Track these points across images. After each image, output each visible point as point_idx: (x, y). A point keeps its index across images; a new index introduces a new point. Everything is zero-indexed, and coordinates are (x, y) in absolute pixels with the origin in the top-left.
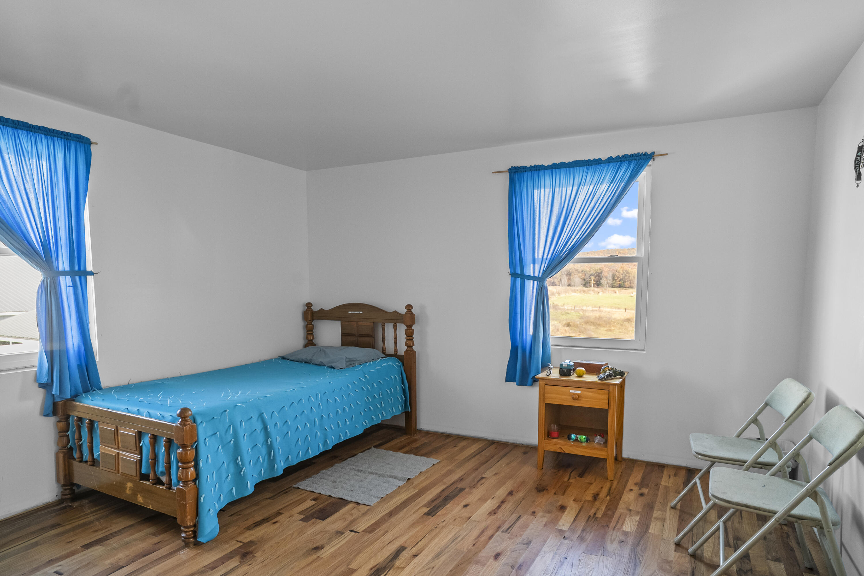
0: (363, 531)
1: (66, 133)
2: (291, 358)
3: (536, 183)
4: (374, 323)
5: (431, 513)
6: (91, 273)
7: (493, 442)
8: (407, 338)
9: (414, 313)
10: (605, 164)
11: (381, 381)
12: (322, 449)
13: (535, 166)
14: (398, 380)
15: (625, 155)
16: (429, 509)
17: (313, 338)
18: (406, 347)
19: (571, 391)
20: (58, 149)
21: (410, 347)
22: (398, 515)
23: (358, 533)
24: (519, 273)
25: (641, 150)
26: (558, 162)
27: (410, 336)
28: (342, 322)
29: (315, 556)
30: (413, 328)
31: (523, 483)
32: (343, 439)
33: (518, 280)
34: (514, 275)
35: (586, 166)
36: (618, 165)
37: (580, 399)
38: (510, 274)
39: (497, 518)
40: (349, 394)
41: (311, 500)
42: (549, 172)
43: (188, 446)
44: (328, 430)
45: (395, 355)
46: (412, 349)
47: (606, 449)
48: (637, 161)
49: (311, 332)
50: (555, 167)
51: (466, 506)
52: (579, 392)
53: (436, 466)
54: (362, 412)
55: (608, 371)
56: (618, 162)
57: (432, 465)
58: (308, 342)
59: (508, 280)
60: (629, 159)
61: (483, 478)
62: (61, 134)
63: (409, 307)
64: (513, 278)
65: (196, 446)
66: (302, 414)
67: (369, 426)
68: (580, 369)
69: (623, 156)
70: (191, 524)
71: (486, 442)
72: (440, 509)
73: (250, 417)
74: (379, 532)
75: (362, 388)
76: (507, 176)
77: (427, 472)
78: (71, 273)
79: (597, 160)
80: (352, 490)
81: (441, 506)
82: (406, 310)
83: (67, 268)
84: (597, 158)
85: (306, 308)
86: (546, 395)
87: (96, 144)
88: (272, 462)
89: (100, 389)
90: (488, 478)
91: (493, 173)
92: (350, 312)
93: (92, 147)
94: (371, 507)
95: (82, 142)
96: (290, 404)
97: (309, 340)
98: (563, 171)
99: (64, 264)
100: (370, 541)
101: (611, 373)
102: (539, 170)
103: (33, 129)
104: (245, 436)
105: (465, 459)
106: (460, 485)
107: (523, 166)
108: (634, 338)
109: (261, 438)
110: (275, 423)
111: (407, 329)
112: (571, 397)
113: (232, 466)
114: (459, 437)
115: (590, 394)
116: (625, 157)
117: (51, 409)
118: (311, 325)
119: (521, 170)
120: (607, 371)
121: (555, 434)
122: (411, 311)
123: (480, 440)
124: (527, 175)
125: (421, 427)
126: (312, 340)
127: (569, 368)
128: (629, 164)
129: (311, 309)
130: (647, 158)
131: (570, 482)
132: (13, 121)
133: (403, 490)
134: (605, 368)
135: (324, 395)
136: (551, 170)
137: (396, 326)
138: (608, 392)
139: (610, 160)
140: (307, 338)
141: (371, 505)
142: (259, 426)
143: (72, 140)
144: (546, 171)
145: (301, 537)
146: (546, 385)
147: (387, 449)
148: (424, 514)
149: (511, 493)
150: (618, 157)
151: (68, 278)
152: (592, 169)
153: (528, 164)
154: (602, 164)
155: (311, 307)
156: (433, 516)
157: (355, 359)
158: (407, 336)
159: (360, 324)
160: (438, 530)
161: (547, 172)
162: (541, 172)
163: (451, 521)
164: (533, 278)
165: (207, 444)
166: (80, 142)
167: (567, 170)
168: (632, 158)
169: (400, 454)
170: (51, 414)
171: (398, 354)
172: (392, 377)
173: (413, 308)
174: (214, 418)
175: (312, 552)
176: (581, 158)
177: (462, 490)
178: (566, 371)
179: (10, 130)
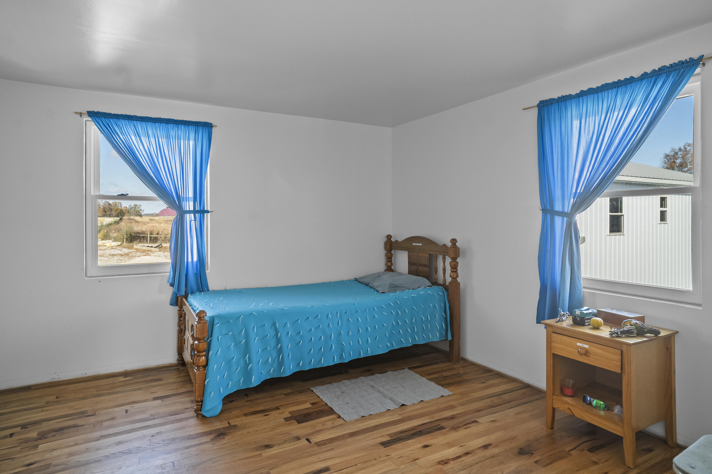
0: (315, 443)
1: (197, 122)
2: (360, 281)
3: (563, 114)
4: (429, 254)
5: (385, 444)
6: (208, 212)
7: (528, 386)
8: (452, 270)
9: (458, 246)
10: (637, 82)
11: (415, 308)
12: (337, 361)
13: (563, 97)
14: (438, 309)
15: (661, 67)
16: (390, 439)
17: (392, 265)
18: (451, 279)
19: (579, 344)
20: (191, 134)
21: (454, 279)
22: (357, 437)
23: (310, 443)
24: (549, 209)
25: (684, 57)
26: (585, 89)
27: (454, 268)
28: (408, 251)
29: (259, 453)
30: (457, 260)
31: (513, 439)
32: (362, 356)
33: (549, 216)
34: (544, 211)
35: (615, 88)
36: (653, 81)
37: (588, 354)
38: (541, 210)
39: (443, 468)
40: (374, 315)
41: (310, 404)
42: (576, 101)
43: (201, 340)
44: (345, 345)
45: (444, 285)
46: (457, 280)
47: (622, 424)
48: (678, 71)
49: (390, 260)
50: (582, 94)
51: (426, 446)
52: (587, 346)
53: (444, 398)
54: (387, 334)
55: (629, 326)
56: (653, 77)
57: (439, 397)
58: (387, 268)
59: (539, 215)
60: (666, 71)
61: (475, 422)
62: (194, 123)
63: (454, 241)
64: (544, 214)
65: (211, 339)
66: (317, 328)
67: (396, 347)
68: (597, 320)
69: (660, 69)
70: (198, 399)
71: (521, 385)
72: (400, 442)
73: (264, 324)
74: (325, 447)
75: (391, 312)
76: (535, 111)
77: (428, 402)
78: (195, 212)
79: (628, 79)
80: (348, 403)
81: (403, 440)
82: (451, 244)
83: (192, 209)
84: (628, 77)
85: (387, 239)
86: (552, 344)
87: (216, 126)
88: (281, 364)
89: (208, 290)
90: (481, 423)
91: (524, 109)
92: (413, 244)
93: (214, 130)
94: (346, 422)
95: (207, 127)
96: (306, 318)
97: (388, 266)
98: (590, 98)
99: (189, 206)
100: (310, 453)
101: (632, 330)
102: (566, 100)
103: (177, 123)
104: (256, 339)
105: (478, 397)
106: (443, 424)
107: (551, 99)
108: (691, 289)
109: (273, 343)
110: (287, 332)
111: (451, 262)
112: (577, 351)
113: (242, 361)
114: (498, 374)
115: (599, 351)
116: (662, 70)
117: (174, 300)
118: (390, 254)
119: (548, 103)
120: (627, 326)
121: (569, 392)
122: (455, 245)
123: (516, 382)
124: (554, 108)
125: (467, 357)
126: (391, 266)
127: (582, 316)
128: (668, 76)
129: (391, 240)
130: (692, 65)
131: (570, 453)
132: (166, 119)
133: (389, 414)
134: (626, 322)
135: (345, 314)
136: (578, 98)
137: (445, 258)
138: (619, 352)
139: (645, 76)
140: (386, 265)
141: (347, 421)
142: (270, 333)
143: (201, 126)
144: (573, 100)
145: (269, 433)
146: (553, 332)
147: (416, 373)
148: (380, 443)
149: (486, 447)
150: (654, 71)
151: (192, 215)
152: (623, 91)
153: (555, 96)
154: (633, 82)
155: (391, 238)
156: (384, 447)
157: (400, 286)
158: (452, 268)
159: (420, 254)
160: (375, 462)
161: (574, 103)
162: (568, 102)
163: (396, 457)
164: (562, 214)
165: (220, 340)
166: (205, 126)
167: (595, 96)
168: (671, 70)
169: (424, 379)
170: (174, 304)
171: (446, 284)
172: (431, 305)
173: (457, 242)
174: (229, 321)
175: (261, 448)
176: (610, 81)
177: (442, 428)
178: (578, 319)
179: (164, 125)
